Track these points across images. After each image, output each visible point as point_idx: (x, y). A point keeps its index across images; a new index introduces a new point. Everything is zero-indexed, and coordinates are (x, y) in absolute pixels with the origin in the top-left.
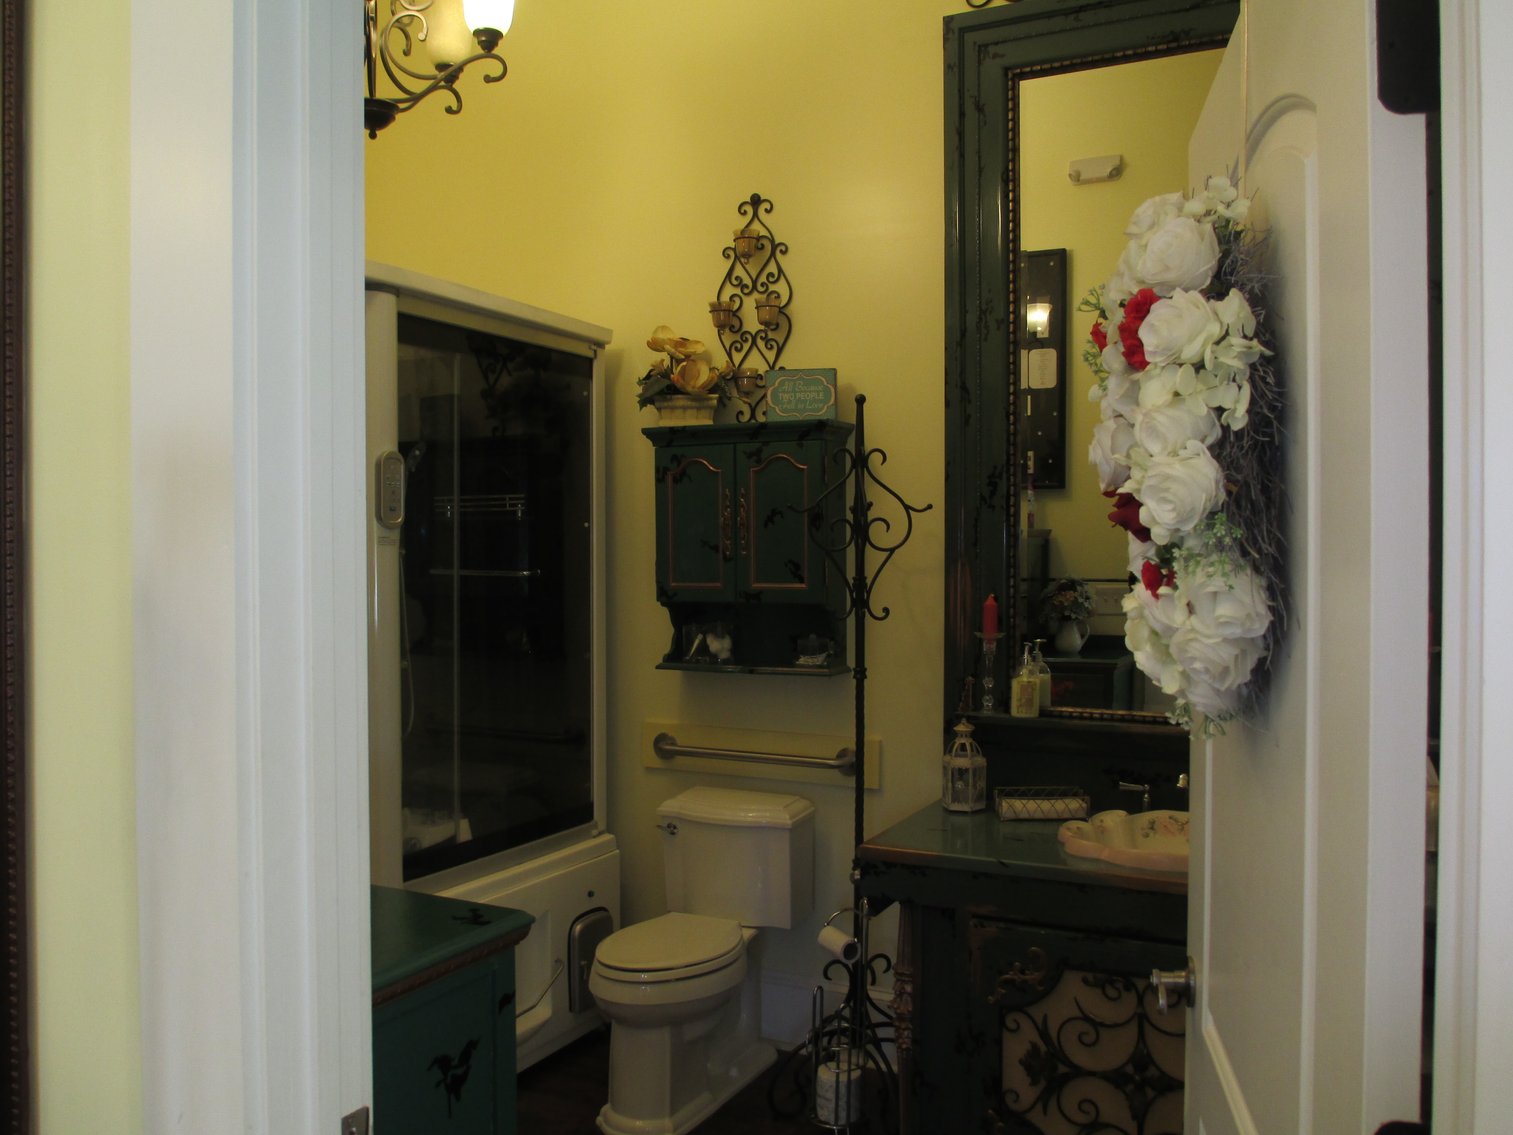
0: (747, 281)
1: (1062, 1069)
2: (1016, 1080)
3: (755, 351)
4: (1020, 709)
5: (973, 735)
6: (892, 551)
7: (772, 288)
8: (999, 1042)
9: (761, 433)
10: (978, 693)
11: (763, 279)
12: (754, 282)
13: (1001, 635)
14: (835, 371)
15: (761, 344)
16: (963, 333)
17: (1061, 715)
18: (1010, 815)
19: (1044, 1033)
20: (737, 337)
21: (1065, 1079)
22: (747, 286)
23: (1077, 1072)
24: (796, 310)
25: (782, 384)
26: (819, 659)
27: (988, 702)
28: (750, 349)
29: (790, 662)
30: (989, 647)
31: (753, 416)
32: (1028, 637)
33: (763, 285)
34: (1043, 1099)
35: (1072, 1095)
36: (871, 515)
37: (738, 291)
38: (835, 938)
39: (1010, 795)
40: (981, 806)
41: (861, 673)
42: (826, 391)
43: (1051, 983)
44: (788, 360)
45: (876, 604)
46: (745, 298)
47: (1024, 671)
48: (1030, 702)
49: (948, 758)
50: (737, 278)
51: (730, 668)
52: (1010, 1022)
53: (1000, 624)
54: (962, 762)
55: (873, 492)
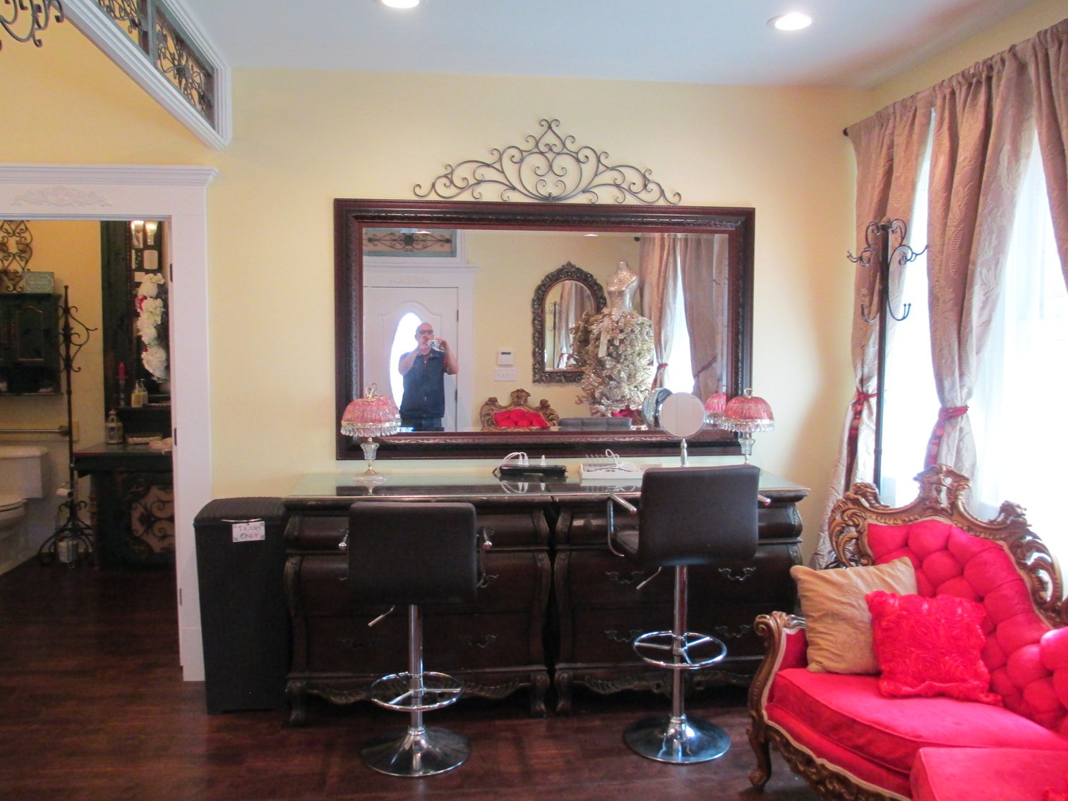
0: (10, 231)
1: (153, 519)
2: (138, 527)
3: (15, 261)
4: (135, 404)
5: (118, 415)
6: (81, 346)
7: (23, 235)
8: (130, 514)
9: (22, 297)
10: (118, 399)
11: (18, 231)
12: (14, 232)
13: (127, 377)
14: (53, 273)
15: (18, 258)
16: (109, 262)
17: (151, 406)
18: (132, 443)
19: (146, 508)
20: (6, 255)
21: (154, 522)
22: (10, 233)
23: (158, 519)
24: (34, 245)
25: (30, 277)
26: (50, 389)
27: (122, 403)
28: (13, 260)
29: (36, 390)
30: (122, 382)
31: (14, 289)
32: (138, 378)
33: (18, 233)
34: (146, 531)
35: (157, 527)
36: (73, 332)
37: (6, 235)
38: (63, 492)
39: (131, 437)
40: (121, 441)
41: (69, 393)
42: (50, 281)
43: (147, 490)
44: (30, 266)
45: (75, 365)
46: (10, 238)
47: (136, 391)
48: (139, 402)
49: (107, 424)
50: (6, 229)
51: (8, 394)
52: (134, 506)
53: (126, 373)
54: (113, 425)
55: (72, 323)
